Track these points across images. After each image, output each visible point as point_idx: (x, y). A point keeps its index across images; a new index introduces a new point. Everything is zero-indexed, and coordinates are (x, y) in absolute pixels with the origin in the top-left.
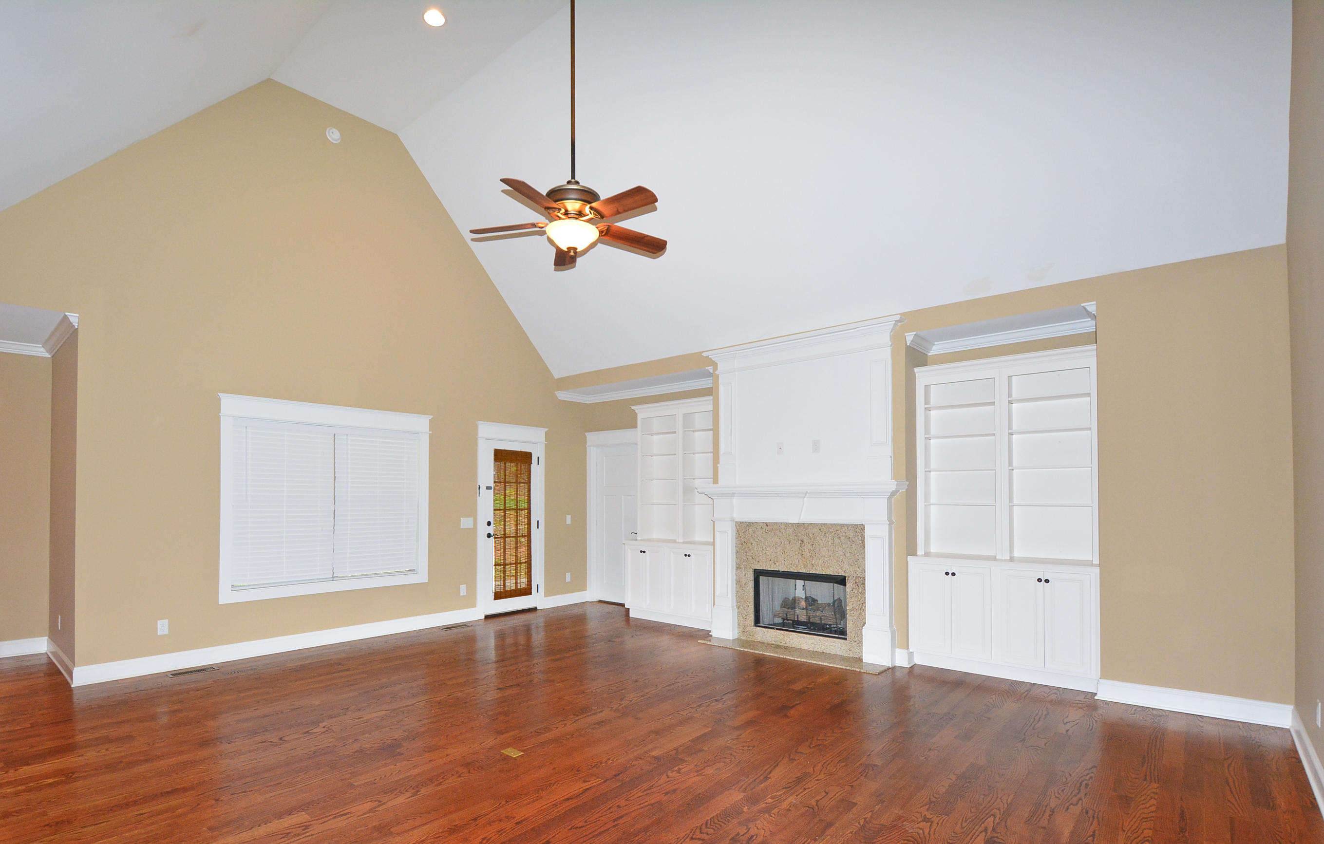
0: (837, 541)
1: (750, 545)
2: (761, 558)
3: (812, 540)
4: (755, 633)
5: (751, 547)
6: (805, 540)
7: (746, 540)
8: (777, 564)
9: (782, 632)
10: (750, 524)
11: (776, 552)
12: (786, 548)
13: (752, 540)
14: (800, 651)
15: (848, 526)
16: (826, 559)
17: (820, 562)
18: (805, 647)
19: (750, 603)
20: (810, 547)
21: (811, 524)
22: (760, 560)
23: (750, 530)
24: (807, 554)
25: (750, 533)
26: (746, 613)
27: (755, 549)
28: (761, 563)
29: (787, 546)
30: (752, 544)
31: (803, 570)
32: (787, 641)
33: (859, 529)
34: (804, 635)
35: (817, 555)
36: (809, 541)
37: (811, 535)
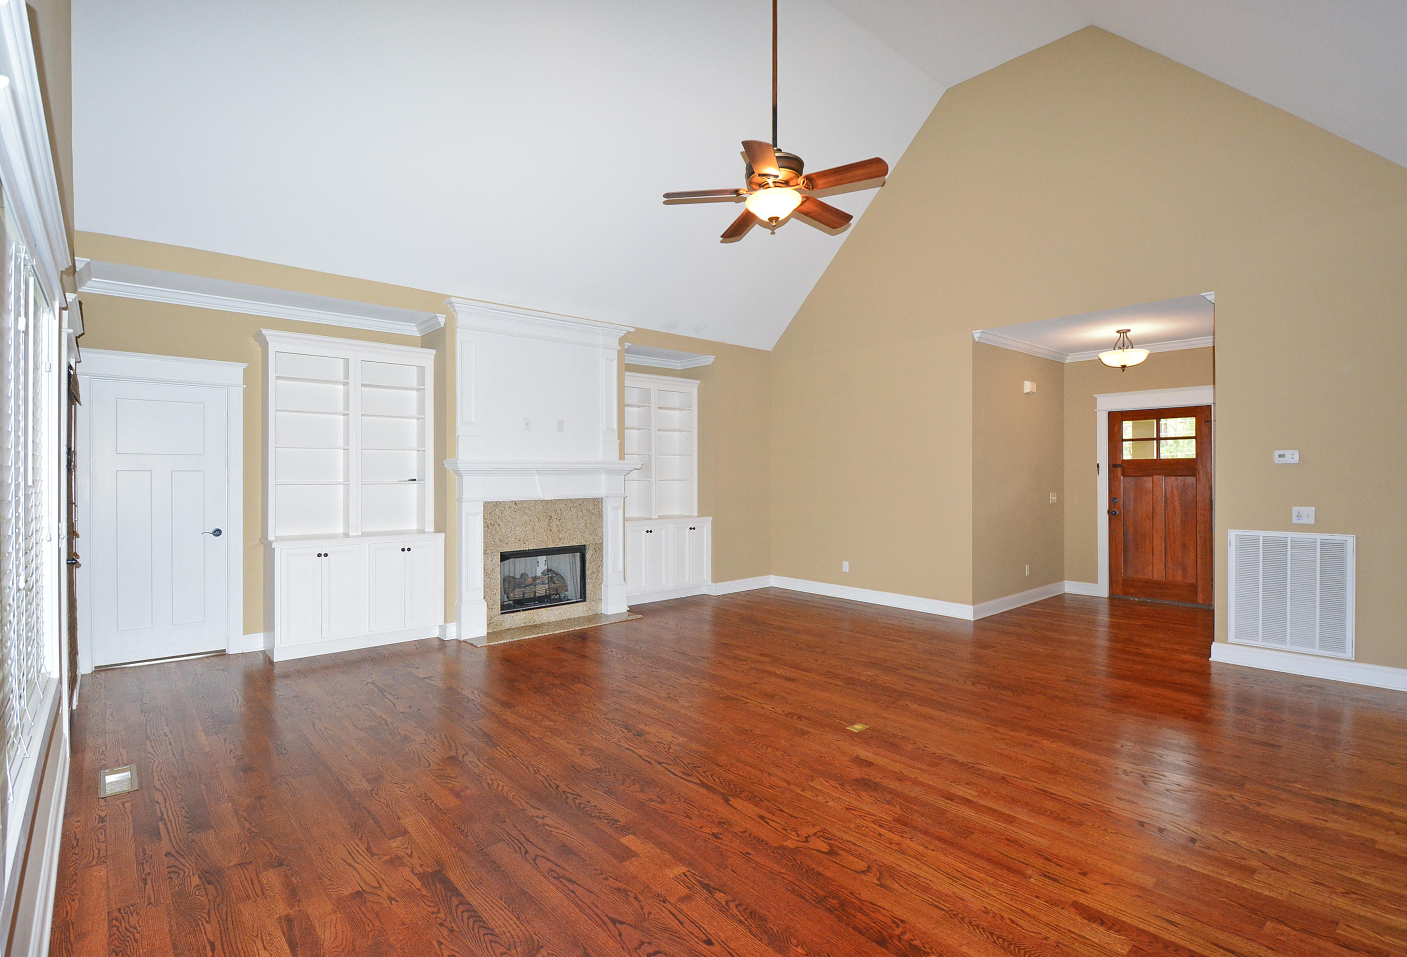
0: (580, 514)
1: (496, 526)
2: (509, 539)
3: (559, 515)
4: (503, 620)
5: (498, 529)
6: (553, 516)
7: (492, 522)
8: (527, 543)
9: (532, 611)
10: (497, 504)
11: (526, 531)
12: (535, 526)
13: (499, 521)
14: (548, 624)
15: (588, 500)
16: (572, 532)
17: (567, 535)
18: (553, 619)
19: (497, 590)
20: (557, 522)
21: (558, 500)
22: (509, 541)
23: (497, 510)
24: (555, 529)
25: (498, 513)
26: (493, 603)
27: (503, 531)
28: (510, 545)
29: (536, 524)
30: (499, 525)
31: (552, 546)
32: (536, 619)
33: (597, 503)
34: (552, 608)
35: (564, 529)
36: (556, 516)
37: (558, 510)
